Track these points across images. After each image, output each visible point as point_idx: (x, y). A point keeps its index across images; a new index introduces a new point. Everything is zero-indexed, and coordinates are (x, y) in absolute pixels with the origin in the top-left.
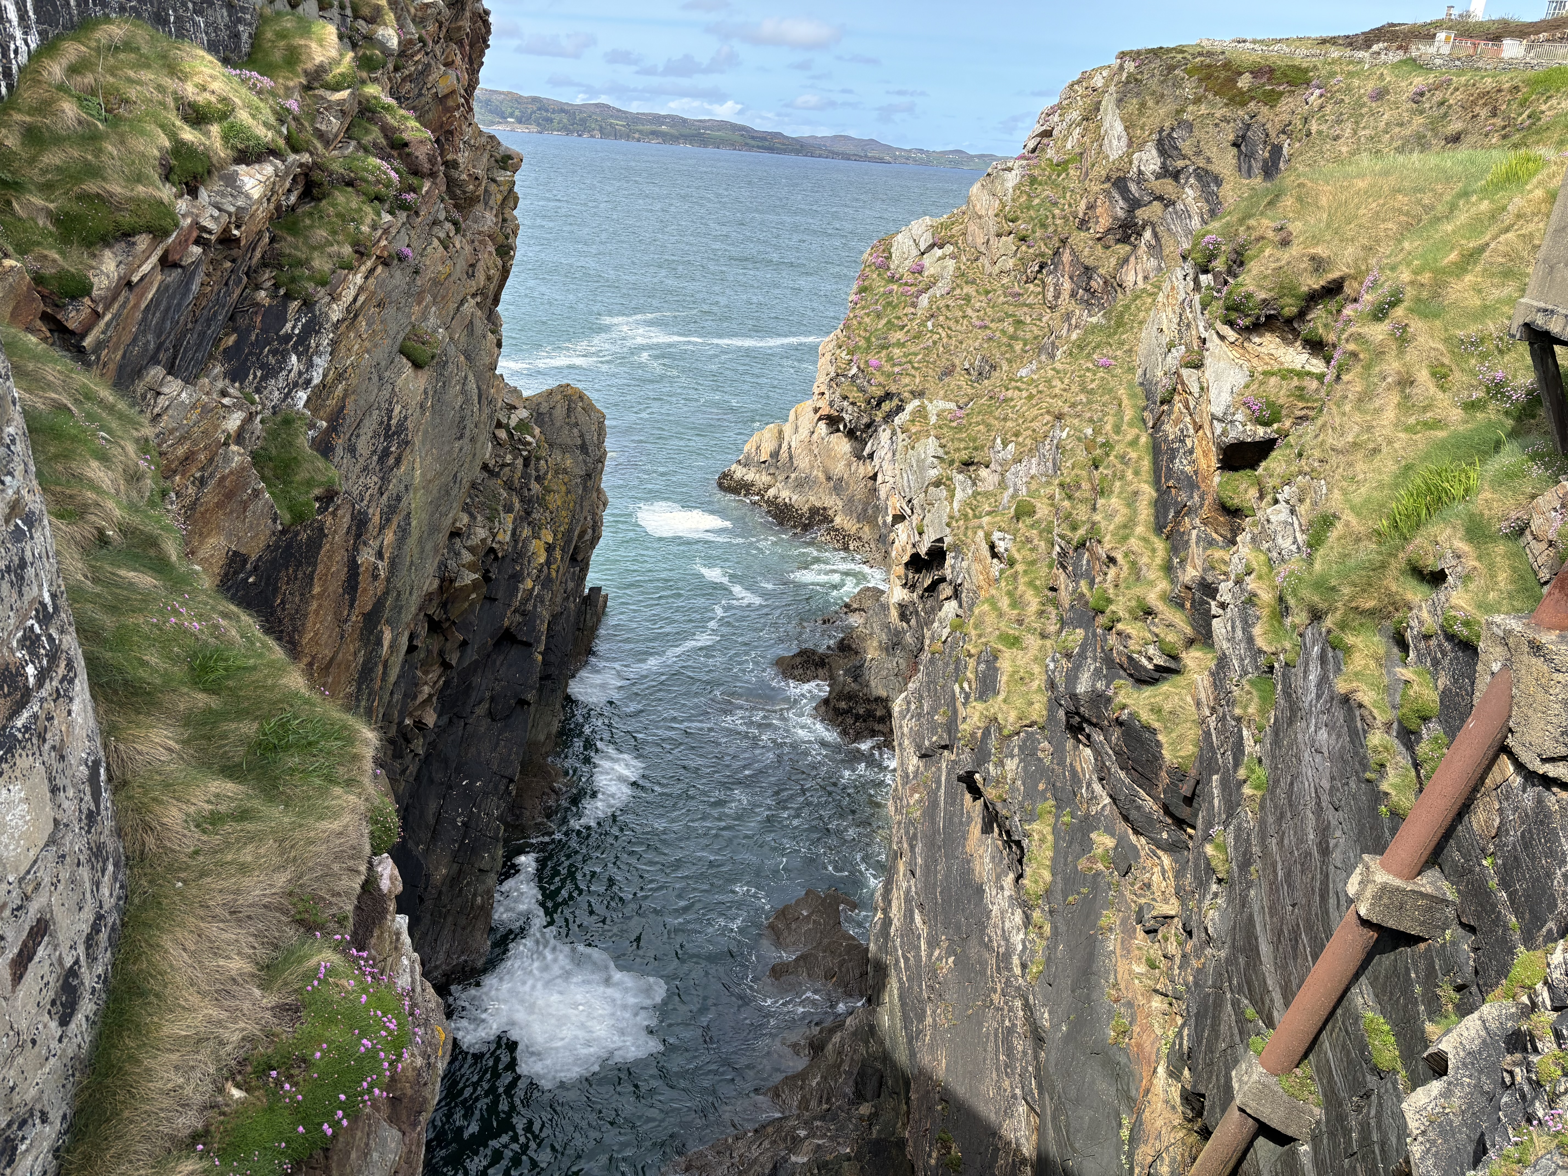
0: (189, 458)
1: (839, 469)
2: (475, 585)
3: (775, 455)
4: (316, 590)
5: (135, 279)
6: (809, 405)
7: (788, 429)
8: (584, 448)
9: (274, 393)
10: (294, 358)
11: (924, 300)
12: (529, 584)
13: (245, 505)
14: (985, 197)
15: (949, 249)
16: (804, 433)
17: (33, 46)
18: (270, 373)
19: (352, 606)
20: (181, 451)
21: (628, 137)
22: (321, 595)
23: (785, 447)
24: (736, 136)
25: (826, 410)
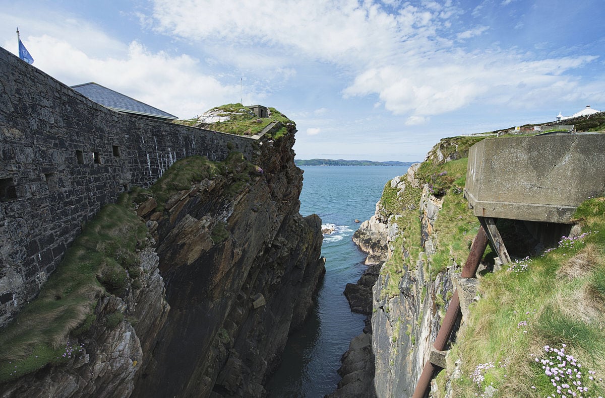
0: (192, 231)
1: (381, 230)
2: (287, 256)
3: (367, 227)
4: (223, 257)
5: (181, 199)
6: (374, 216)
7: (370, 221)
8: (317, 227)
9: (220, 218)
10: (225, 212)
11: (398, 193)
12: (301, 256)
13: (205, 240)
14: (411, 171)
15: (404, 182)
16: (374, 222)
17: (175, 161)
18: (219, 214)
19: (232, 260)
20: (190, 230)
21: (346, 165)
22: (224, 258)
23: (369, 226)
24: (368, 163)
25: (378, 218)
